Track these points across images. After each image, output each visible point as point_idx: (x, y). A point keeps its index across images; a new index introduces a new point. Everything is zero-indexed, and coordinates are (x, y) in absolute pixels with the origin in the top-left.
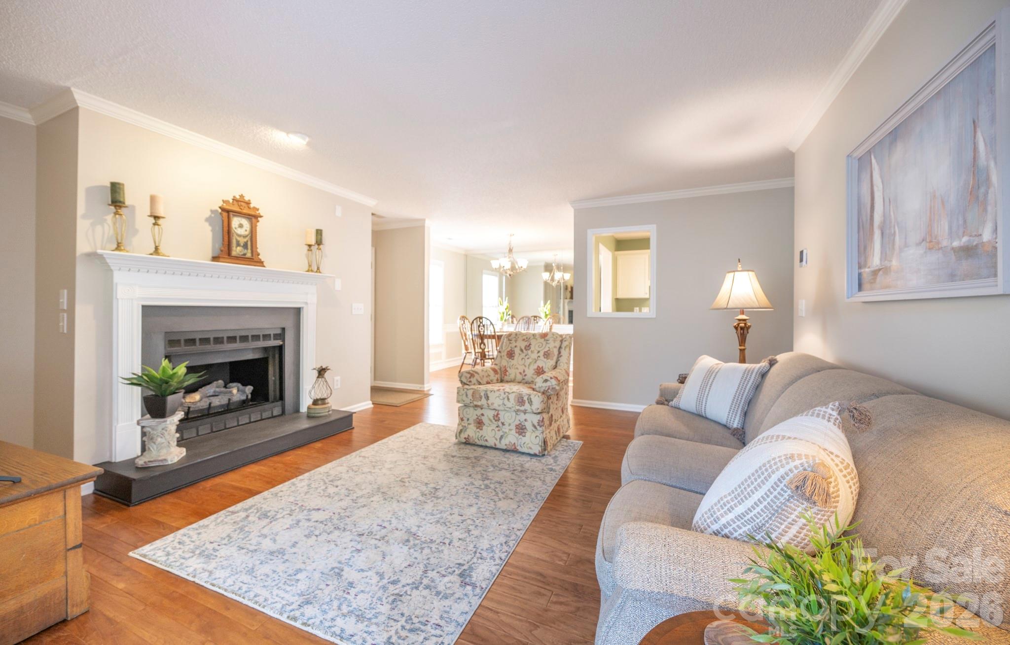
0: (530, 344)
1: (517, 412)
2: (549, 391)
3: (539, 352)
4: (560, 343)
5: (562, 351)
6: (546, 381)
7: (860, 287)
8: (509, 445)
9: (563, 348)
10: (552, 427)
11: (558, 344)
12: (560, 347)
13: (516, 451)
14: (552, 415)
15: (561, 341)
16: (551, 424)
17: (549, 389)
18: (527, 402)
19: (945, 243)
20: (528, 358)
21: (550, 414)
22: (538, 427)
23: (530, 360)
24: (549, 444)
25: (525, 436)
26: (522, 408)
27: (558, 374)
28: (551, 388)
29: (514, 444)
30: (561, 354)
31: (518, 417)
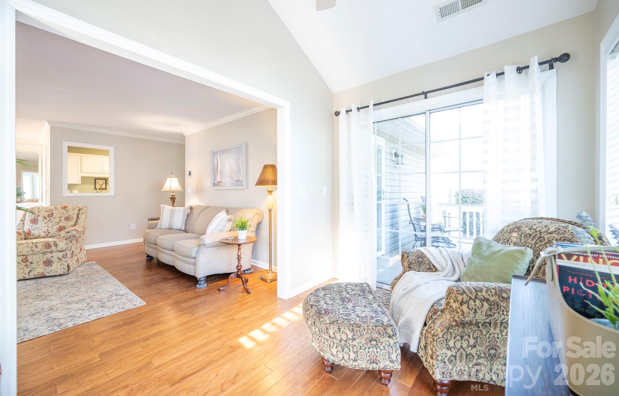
0: (52, 213)
1: (44, 253)
2: (71, 238)
3: (60, 217)
4: (78, 211)
5: (80, 216)
6: (68, 232)
7: (214, 185)
8: (38, 274)
9: (81, 214)
10: (73, 258)
11: (76, 212)
12: (78, 214)
13: (44, 277)
14: (73, 252)
15: (79, 210)
16: (72, 257)
17: (70, 237)
18: (53, 246)
19: (234, 178)
20: (51, 222)
21: (71, 251)
22: (63, 259)
23: (53, 223)
24: (71, 267)
25: (52, 266)
26: (50, 250)
27: (77, 228)
28: (72, 236)
29: (43, 272)
30: (79, 217)
31: (45, 256)
